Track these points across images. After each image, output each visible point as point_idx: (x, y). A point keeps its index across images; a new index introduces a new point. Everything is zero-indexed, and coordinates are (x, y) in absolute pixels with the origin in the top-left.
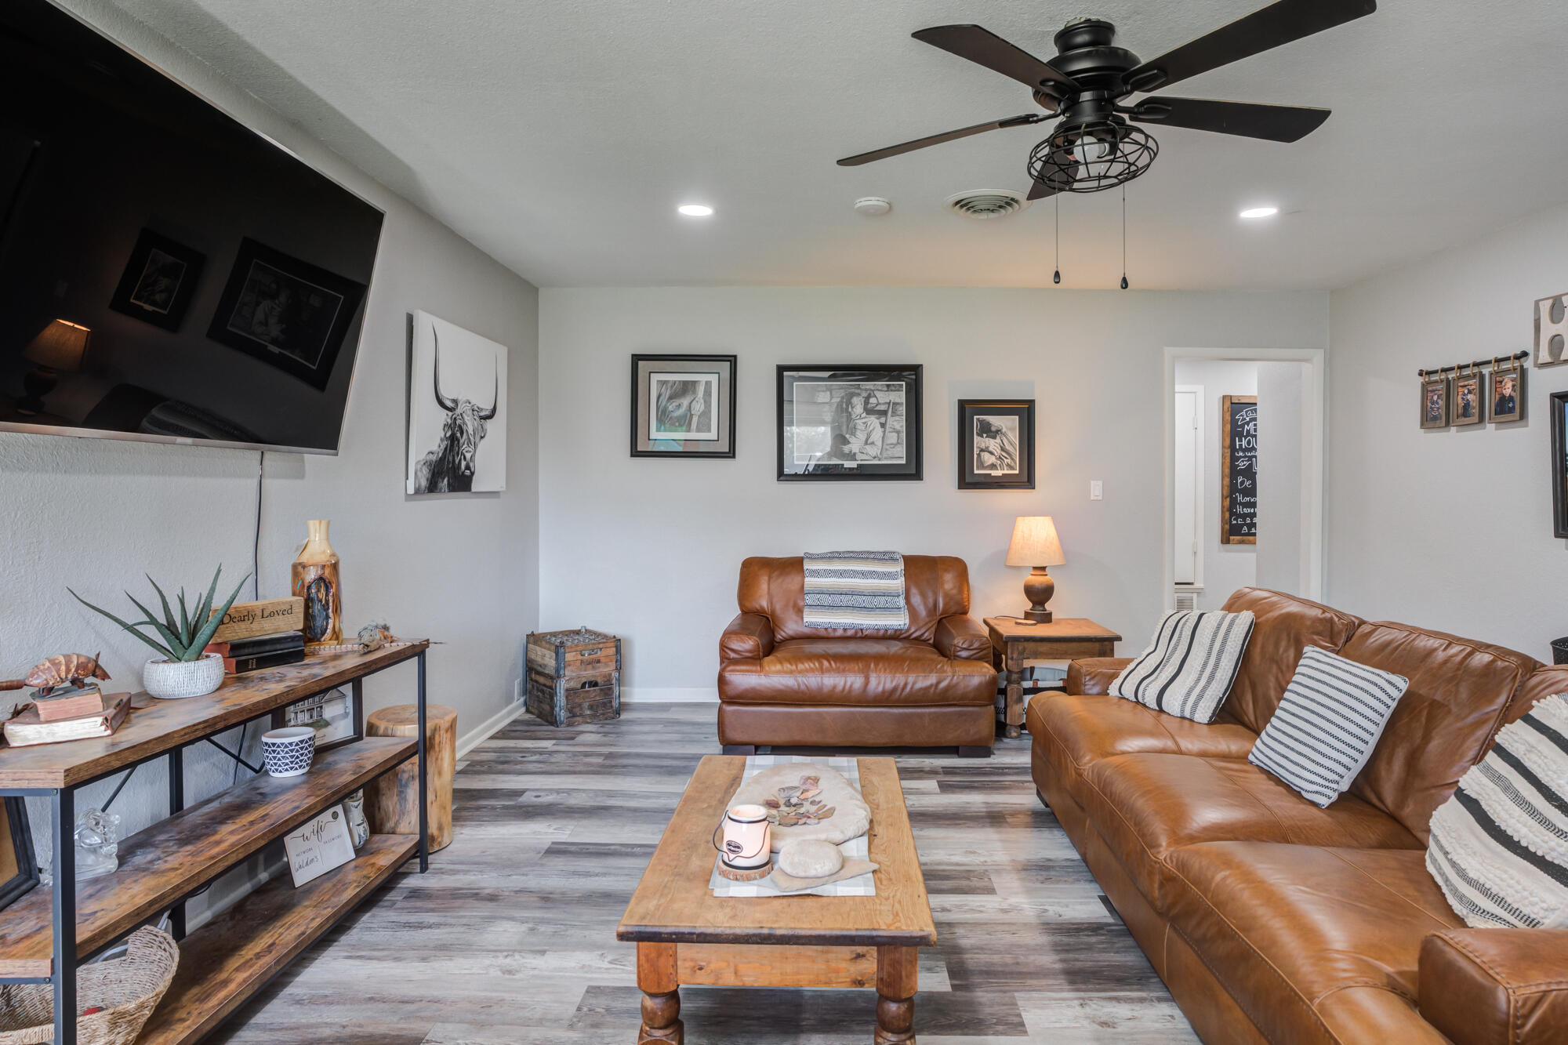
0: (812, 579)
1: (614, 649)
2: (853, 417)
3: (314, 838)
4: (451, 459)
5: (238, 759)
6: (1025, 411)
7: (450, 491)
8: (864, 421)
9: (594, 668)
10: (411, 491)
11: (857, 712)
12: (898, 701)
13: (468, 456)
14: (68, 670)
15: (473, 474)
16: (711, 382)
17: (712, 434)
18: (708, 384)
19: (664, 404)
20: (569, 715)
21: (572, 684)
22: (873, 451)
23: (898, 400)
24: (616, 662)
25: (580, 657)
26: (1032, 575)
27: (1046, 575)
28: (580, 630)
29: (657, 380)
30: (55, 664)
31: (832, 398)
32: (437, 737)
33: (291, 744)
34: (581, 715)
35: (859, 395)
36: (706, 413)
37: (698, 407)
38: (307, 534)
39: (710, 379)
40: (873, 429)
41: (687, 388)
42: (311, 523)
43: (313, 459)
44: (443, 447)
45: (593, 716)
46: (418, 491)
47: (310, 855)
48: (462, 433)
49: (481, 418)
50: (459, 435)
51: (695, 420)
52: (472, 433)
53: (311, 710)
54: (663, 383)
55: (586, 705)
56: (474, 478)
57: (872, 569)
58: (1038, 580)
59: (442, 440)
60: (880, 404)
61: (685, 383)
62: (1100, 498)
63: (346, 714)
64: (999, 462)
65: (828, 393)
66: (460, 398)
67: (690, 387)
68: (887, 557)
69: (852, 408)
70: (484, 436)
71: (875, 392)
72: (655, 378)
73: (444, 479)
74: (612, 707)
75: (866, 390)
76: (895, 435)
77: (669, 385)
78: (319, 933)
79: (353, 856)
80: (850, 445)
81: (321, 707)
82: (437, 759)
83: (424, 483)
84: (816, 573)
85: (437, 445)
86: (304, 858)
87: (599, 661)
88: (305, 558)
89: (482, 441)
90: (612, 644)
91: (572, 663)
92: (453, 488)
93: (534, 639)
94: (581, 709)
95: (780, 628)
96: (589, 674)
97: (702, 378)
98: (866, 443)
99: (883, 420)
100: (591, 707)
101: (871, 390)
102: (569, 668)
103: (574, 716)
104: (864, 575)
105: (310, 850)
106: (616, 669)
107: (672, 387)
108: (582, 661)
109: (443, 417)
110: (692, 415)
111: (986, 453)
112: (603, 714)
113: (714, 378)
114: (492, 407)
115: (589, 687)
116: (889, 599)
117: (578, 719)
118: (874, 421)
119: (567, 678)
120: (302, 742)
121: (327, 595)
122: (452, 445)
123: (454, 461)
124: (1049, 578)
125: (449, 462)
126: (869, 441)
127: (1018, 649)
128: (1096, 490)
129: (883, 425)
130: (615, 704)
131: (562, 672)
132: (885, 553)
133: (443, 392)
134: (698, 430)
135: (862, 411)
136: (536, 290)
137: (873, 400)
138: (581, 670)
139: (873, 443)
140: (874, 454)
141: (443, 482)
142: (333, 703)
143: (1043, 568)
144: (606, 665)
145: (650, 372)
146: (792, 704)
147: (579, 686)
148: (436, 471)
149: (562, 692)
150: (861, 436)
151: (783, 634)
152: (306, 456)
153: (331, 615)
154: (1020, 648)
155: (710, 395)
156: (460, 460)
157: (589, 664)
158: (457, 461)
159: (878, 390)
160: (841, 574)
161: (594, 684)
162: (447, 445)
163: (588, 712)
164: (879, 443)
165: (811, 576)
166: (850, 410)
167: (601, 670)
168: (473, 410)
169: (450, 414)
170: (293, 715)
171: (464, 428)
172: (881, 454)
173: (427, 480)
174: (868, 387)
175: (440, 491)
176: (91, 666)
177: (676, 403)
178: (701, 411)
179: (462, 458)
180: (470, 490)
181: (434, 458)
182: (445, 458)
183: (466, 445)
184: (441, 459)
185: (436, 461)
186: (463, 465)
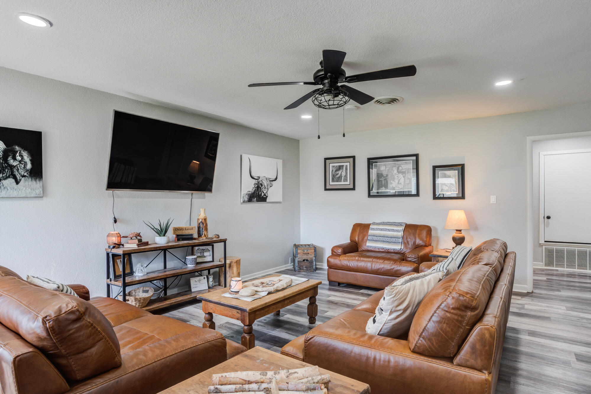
0: (372, 231)
1: (314, 250)
2: (394, 174)
3: (198, 282)
4: (257, 193)
5: (184, 263)
6: (461, 168)
7: (257, 202)
8: (397, 176)
9: (307, 255)
10: (242, 202)
11: (368, 275)
12: (380, 273)
13: (265, 192)
14: (134, 235)
15: (267, 197)
16: (347, 165)
17: (348, 183)
18: (346, 166)
19: (334, 173)
20: (299, 269)
21: (300, 260)
22: (400, 186)
23: (409, 167)
24: (314, 254)
25: (302, 252)
26: (456, 233)
27: (462, 233)
28: (310, 245)
29: (332, 166)
30: (132, 234)
31: (386, 168)
32: (232, 264)
33: (190, 259)
34: (303, 269)
35: (396, 166)
36: (346, 176)
37: (344, 174)
38: (200, 212)
39: (347, 164)
40: (401, 178)
41: (340, 168)
42: (201, 209)
43: (207, 194)
44: (254, 190)
45: (307, 270)
46: (244, 202)
47: (197, 286)
48: (262, 185)
49: (270, 181)
50: (260, 186)
51: (343, 178)
52: (266, 185)
53: (201, 253)
54: (334, 166)
55: (304, 266)
56: (267, 198)
57: (392, 228)
58: (459, 235)
59: (253, 188)
60: (403, 169)
61: (340, 166)
62: (495, 203)
63: (210, 255)
64: (449, 189)
65: (385, 166)
66: (260, 176)
67: (341, 167)
68: (400, 224)
69: (393, 171)
70: (272, 186)
71: (401, 165)
72: (331, 165)
73: (255, 198)
74: (313, 268)
75: (398, 164)
76: (409, 180)
77: (335, 167)
78: (188, 300)
79: (208, 288)
80: (393, 185)
81: (203, 253)
82: (232, 270)
83: (246, 199)
84: (373, 229)
85: (251, 189)
86: (195, 286)
87: (308, 254)
88: (199, 218)
89: (271, 187)
90: (313, 249)
91: (300, 253)
92: (258, 201)
93: (296, 246)
94: (303, 267)
95: (360, 247)
96: (305, 257)
97: (345, 164)
98: (398, 183)
99: (404, 175)
100: (306, 267)
101: (399, 164)
102: (299, 255)
103: (301, 269)
104: (389, 230)
105: (197, 284)
106: (314, 256)
107: (336, 168)
108: (303, 253)
109: (254, 181)
110: (342, 176)
111: (444, 186)
112: (310, 270)
113: (348, 164)
114: (275, 177)
115: (306, 261)
116: (396, 239)
117: (302, 270)
118: (401, 176)
119: (298, 258)
120: (192, 259)
121: (203, 226)
122: (258, 190)
123: (259, 193)
124: (463, 234)
125: (256, 194)
126: (399, 183)
127: (436, 260)
128: (493, 199)
129: (404, 177)
130: (314, 267)
131: (297, 256)
132: (399, 223)
133: (253, 175)
134: (344, 181)
135: (397, 172)
136: (299, 141)
137: (400, 168)
138: (303, 256)
139: (400, 183)
140: (401, 187)
141: (254, 199)
142: (207, 252)
143: (460, 231)
144: (311, 255)
145: (330, 163)
146: (352, 271)
147: (302, 260)
148: (251, 196)
149: (297, 262)
150: (397, 181)
151: (361, 249)
152: (206, 194)
153: (204, 231)
154: (437, 260)
155: (347, 170)
156: (261, 193)
157: (305, 254)
158: (260, 193)
159: (402, 164)
160: (382, 230)
161: (307, 260)
162: (256, 189)
163: (305, 269)
164: (403, 184)
165: (371, 230)
166: (392, 172)
167: (310, 256)
168: (266, 179)
169: (257, 180)
170: (196, 254)
171: (263, 184)
172: (404, 187)
173: (248, 199)
174: (398, 163)
175: (253, 202)
176: (138, 235)
177: (337, 172)
178: (345, 175)
179: (262, 192)
180: (266, 201)
181: (250, 193)
182: (255, 193)
183: (264, 189)
184: (253, 193)
185: (251, 194)
186: (263, 194)
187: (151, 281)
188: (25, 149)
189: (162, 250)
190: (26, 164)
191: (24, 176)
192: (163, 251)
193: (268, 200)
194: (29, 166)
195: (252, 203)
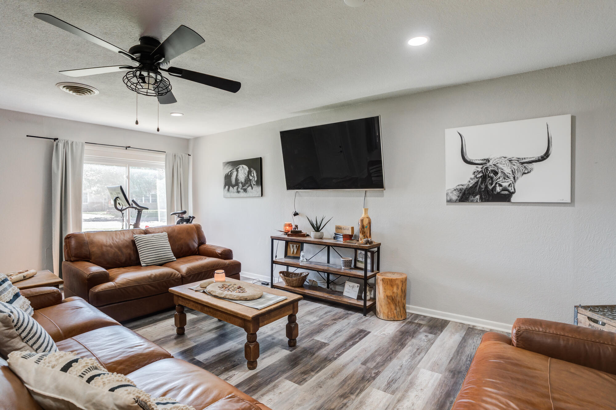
3: (351, 288)
4: (483, 187)
7: (482, 201)
13: (505, 185)
15: (512, 193)
44: (473, 182)
46: (449, 201)
48: (496, 173)
49: (522, 163)
50: (492, 175)
52: (510, 172)
53: (362, 258)
59: (472, 179)
66: (491, 158)
70: (529, 172)
73: (476, 195)
79: (356, 298)
83: (454, 198)
86: (348, 290)
92: (486, 200)
109: (473, 168)
114: (542, 154)
122: (484, 180)
123: (486, 187)
125: (481, 188)
141: (475, 197)
148: (467, 192)
156: (495, 187)
158: (490, 187)
162: (478, 181)
168: (510, 161)
169: (481, 166)
170: (359, 257)
171: (500, 171)
173: (458, 197)
175: (472, 201)
179: (497, 185)
180: (509, 201)
181: (465, 187)
182: (476, 186)
183: (501, 179)
184: (471, 187)
185: (466, 189)
186: (498, 189)
187: (318, 271)
188: (255, 169)
189: (327, 245)
190: (255, 178)
191: (254, 185)
192: (327, 247)
193: (514, 199)
194: (256, 179)
195: (471, 203)
